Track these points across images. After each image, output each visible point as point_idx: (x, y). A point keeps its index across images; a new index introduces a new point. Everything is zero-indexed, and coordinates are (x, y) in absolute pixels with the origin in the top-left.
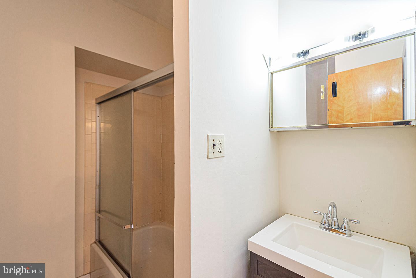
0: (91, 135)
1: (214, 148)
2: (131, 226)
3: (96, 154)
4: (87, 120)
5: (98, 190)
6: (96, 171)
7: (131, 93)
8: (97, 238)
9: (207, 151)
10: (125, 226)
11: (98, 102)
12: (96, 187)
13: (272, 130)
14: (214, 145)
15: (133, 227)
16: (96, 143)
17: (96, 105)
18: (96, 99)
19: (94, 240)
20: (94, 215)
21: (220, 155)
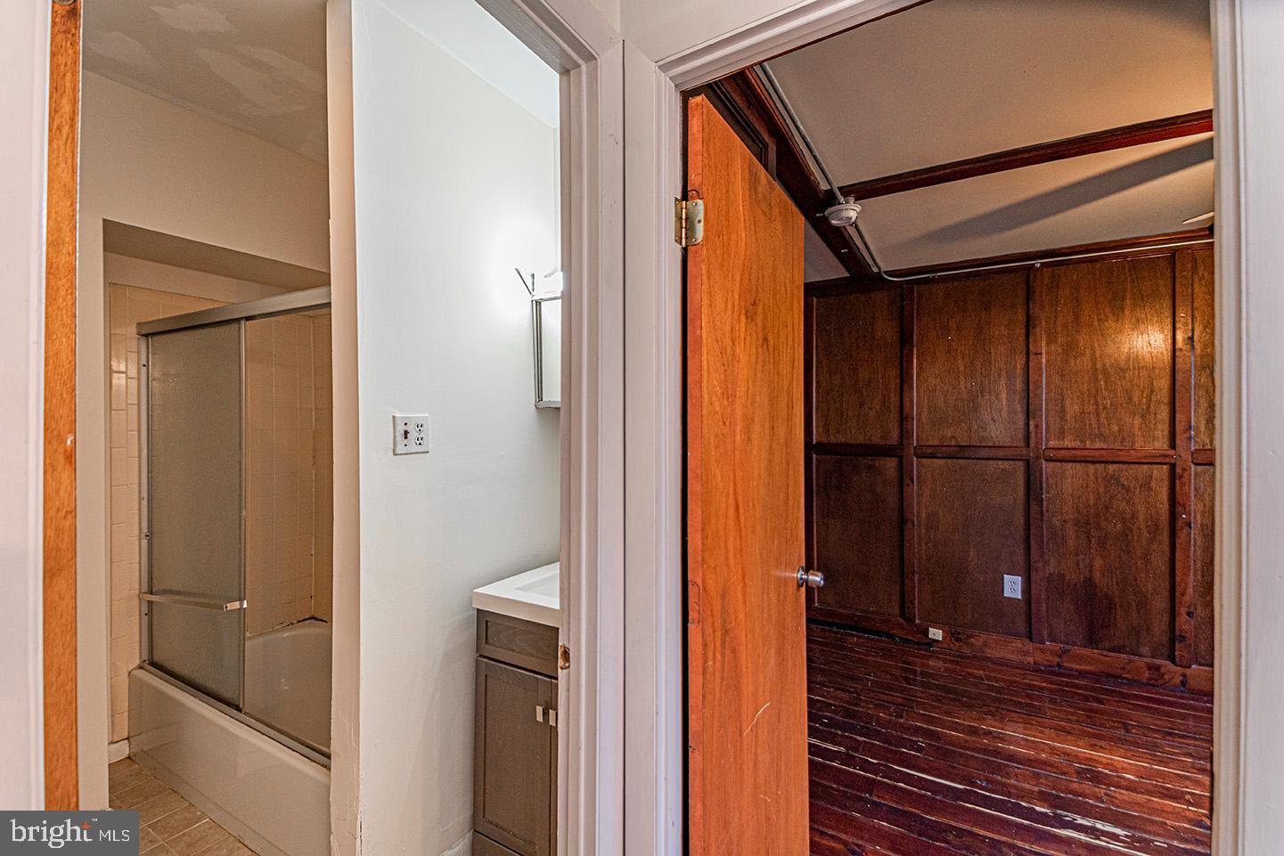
0: (127, 410)
1: (406, 438)
2: (241, 605)
3: (140, 457)
4: (115, 375)
5: (145, 542)
6: (140, 499)
7: (240, 323)
8: (145, 657)
9: (392, 442)
10: (228, 605)
11: (143, 332)
12: (140, 536)
13: (541, 405)
14: (406, 433)
15: (245, 606)
16: (139, 431)
17: (139, 339)
18: (139, 324)
19: (137, 662)
20: (136, 602)
21: (420, 449)
